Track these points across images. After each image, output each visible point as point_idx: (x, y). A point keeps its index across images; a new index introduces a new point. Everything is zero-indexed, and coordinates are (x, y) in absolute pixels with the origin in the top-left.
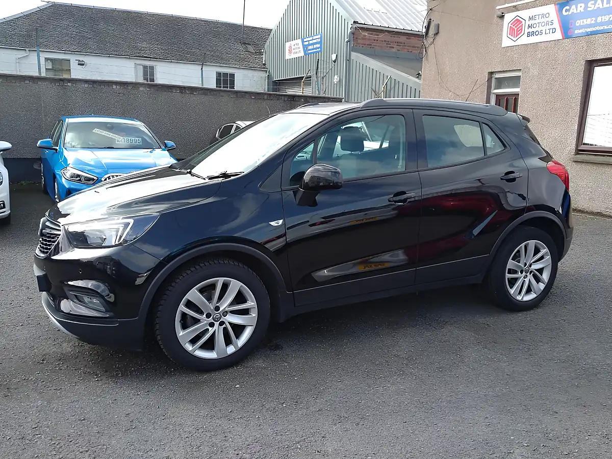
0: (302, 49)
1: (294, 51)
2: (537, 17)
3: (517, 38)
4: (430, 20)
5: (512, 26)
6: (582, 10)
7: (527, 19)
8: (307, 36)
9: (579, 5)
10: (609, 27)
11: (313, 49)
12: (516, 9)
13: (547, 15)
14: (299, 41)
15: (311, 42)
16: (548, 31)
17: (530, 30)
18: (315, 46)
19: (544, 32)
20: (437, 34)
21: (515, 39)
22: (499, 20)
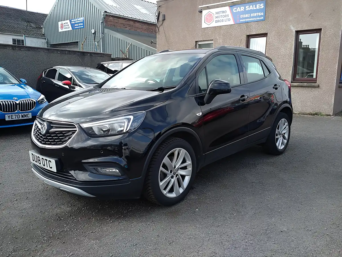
0: (70, 26)
1: (65, 27)
2: (220, 12)
3: (210, 23)
4: (160, 12)
5: (207, 17)
6: (243, 10)
7: (215, 13)
8: (74, 18)
9: (241, 8)
10: (257, 19)
11: (78, 26)
12: (208, 8)
13: (225, 12)
14: (68, 21)
15: (76, 22)
16: (226, 20)
17: (217, 19)
18: (80, 24)
19: (224, 20)
20: (164, 20)
21: (209, 24)
22: (200, 14)
